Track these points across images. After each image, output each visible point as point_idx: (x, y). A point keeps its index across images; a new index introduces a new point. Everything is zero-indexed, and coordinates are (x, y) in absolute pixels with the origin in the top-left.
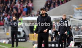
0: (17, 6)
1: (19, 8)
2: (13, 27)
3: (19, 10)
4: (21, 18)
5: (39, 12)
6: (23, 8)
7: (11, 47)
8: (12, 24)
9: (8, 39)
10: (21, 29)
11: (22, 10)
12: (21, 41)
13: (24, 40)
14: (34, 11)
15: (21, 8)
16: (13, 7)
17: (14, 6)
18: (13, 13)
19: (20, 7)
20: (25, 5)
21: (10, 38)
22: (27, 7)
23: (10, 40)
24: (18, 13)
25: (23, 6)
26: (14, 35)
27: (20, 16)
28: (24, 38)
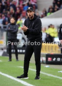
1: (17, 5)
3: (18, 9)
4: (20, 20)
5: (44, 12)
6: (24, 5)
7: (9, 60)
8: (9, 28)
9: (2, 49)
10: (20, 36)
11: (22, 9)
14: (39, 10)
15: (21, 6)
16: (9, 4)
17: (11, 3)
18: (9, 13)
19: (19, 4)
20: (25, 2)
21: (5, 48)
23: (5, 51)
24: (16, 13)
25: (23, 2)
27: (18, 17)
28: (24, 48)
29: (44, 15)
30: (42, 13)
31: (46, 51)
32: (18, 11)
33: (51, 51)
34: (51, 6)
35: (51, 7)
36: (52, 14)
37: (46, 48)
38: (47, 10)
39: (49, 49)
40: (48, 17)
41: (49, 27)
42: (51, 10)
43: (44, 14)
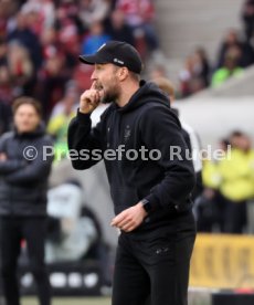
0: (31, 20)
1: (47, 34)
2: (12, 184)
3: (51, 51)
12: (67, 292)
13: (91, 280)
17: (12, 25)
22: (107, 23)
24: (41, 75)
26: (24, 246)
27: (55, 94)
28: (90, 263)
29: (196, 83)
30: (184, 74)
31: (211, 274)
32: (53, 64)
33: (237, 274)
34: (234, 35)
35: (231, 39)
36: (241, 75)
37: (209, 263)
38: (213, 56)
39: (226, 263)
40: (220, 95)
41: (226, 144)
42: (234, 53)
43: (193, 75)
